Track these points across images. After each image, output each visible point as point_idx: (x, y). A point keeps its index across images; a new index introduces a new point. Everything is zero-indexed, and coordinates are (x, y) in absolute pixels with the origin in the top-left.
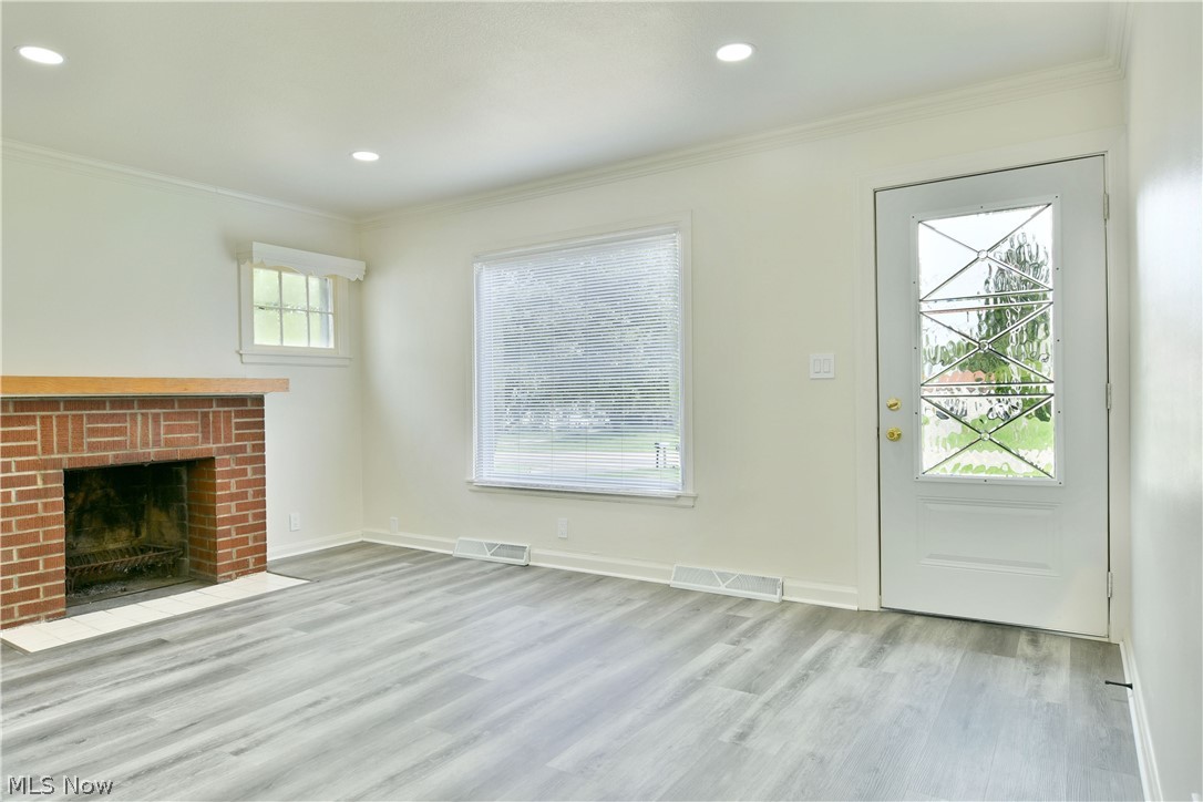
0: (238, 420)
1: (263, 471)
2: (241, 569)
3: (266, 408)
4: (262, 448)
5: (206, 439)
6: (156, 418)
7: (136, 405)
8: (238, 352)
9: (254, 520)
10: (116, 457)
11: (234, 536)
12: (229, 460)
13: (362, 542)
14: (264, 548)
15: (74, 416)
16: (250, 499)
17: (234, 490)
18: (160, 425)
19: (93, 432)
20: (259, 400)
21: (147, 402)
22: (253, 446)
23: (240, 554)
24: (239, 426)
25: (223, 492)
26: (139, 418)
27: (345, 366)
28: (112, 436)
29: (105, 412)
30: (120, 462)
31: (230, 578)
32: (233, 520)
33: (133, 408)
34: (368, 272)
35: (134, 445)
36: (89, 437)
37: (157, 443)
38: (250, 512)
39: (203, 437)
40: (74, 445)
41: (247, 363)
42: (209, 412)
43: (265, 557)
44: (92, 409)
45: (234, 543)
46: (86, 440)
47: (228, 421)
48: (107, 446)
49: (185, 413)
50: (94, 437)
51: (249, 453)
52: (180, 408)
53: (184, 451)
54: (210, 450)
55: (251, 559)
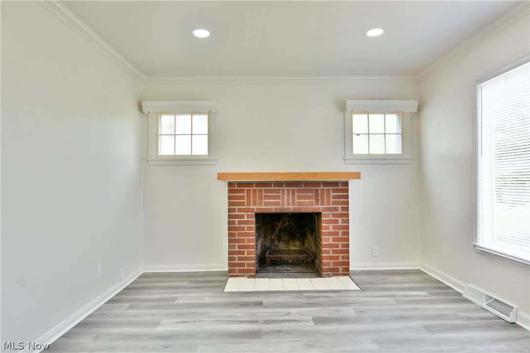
0: (334, 194)
1: (348, 221)
2: (335, 272)
3: (350, 188)
4: (347, 209)
5: (317, 203)
6: (293, 191)
7: (284, 185)
8: (343, 158)
9: (342, 247)
10: (276, 209)
11: (331, 254)
12: (329, 214)
13: (419, 270)
14: (348, 264)
15: (259, 190)
16: (340, 236)
17: (331, 230)
18: (295, 195)
19: (266, 197)
20: (346, 184)
21: (289, 184)
22: (342, 208)
23: (334, 264)
24: (334, 197)
25: (326, 231)
26: (286, 191)
27: (410, 164)
28: (274, 199)
29: (271, 188)
30: (277, 211)
31: (329, 276)
32: (330, 246)
33: (283, 187)
34: (420, 108)
35: (283, 204)
36: (265, 199)
37: (293, 204)
38: (340, 243)
39: (315, 202)
40: (259, 202)
41: (348, 164)
42: (319, 189)
43: (349, 268)
44: (266, 187)
45: (331, 258)
46: (264, 201)
47: (328, 194)
48: (272, 204)
49: (307, 189)
50: (267, 199)
51: (340, 211)
52: (304, 187)
53: (306, 208)
54: (319, 208)
55: (341, 268)
